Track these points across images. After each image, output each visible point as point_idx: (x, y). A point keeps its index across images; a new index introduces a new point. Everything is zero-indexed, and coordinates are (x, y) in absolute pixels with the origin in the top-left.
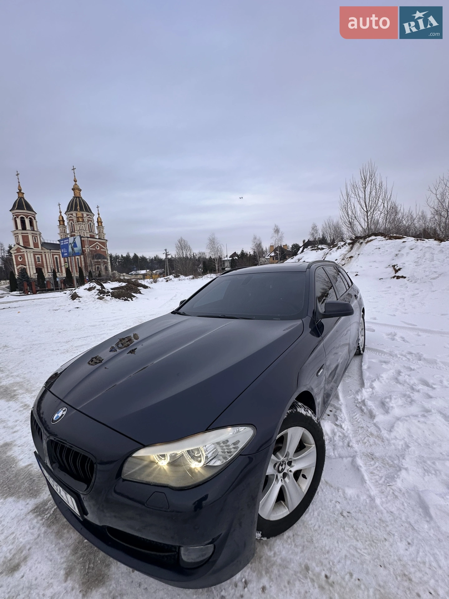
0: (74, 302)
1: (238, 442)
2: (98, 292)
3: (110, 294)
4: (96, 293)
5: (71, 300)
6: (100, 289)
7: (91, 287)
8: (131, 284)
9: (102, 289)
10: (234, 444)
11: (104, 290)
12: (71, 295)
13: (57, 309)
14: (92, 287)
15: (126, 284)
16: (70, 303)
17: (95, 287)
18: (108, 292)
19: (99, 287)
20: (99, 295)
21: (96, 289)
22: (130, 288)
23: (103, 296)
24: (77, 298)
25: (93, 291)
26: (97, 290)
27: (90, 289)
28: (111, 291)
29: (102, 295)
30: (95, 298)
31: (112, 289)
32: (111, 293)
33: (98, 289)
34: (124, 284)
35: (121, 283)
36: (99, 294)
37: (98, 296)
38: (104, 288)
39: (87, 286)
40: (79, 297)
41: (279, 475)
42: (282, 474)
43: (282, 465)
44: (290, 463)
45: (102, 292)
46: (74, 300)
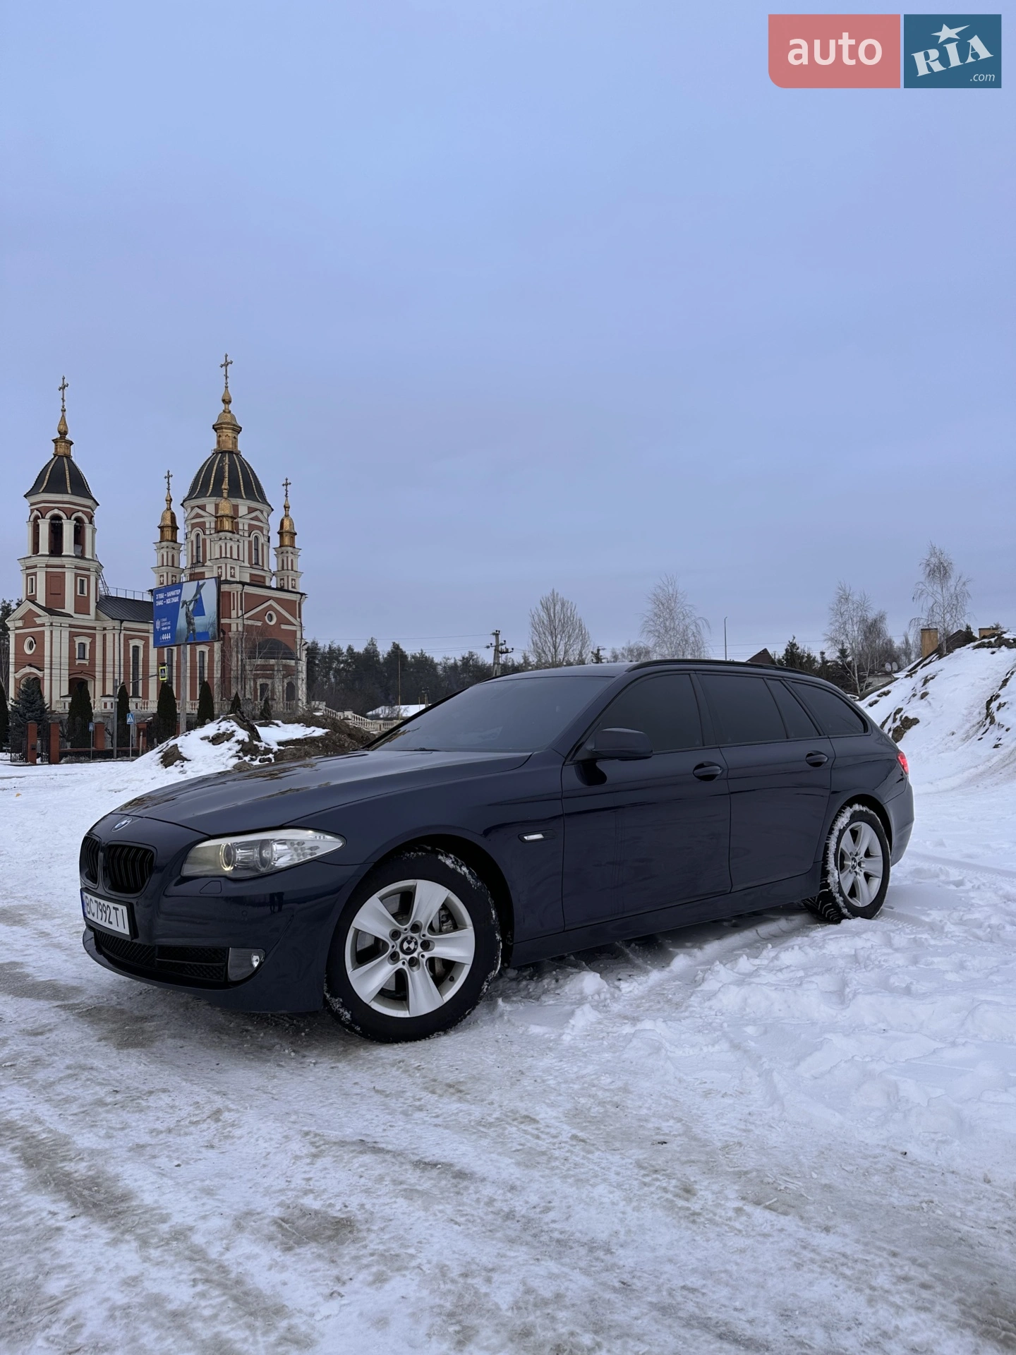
0: (168, 773)
1: (317, 848)
2: (238, 747)
3: (271, 756)
4: (233, 752)
5: (161, 766)
6: (247, 740)
7: (221, 732)
8: (342, 732)
9: (251, 740)
10: (311, 849)
11: (255, 743)
12: (162, 754)
13: (121, 787)
14: (224, 733)
15: (327, 733)
16: (156, 775)
17: (232, 734)
18: (268, 751)
19: (242, 734)
20: (240, 758)
21: (234, 739)
22: (334, 743)
23: (252, 760)
24: (178, 762)
25: (226, 745)
26: (238, 741)
27: (216, 740)
28: (275, 748)
29: (247, 759)
30: (227, 766)
31: (280, 744)
32: (275, 753)
33: (240, 738)
34: (319, 732)
35: (313, 728)
36: (241, 754)
37: (235, 761)
38: (258, 738)
39: (211, 729)
40: (184, 759)
41: (402, 955)
42: (408, 957)
43: (409, 943)
44: (426, 945)
45: (250, 749)
46: (170, 768)
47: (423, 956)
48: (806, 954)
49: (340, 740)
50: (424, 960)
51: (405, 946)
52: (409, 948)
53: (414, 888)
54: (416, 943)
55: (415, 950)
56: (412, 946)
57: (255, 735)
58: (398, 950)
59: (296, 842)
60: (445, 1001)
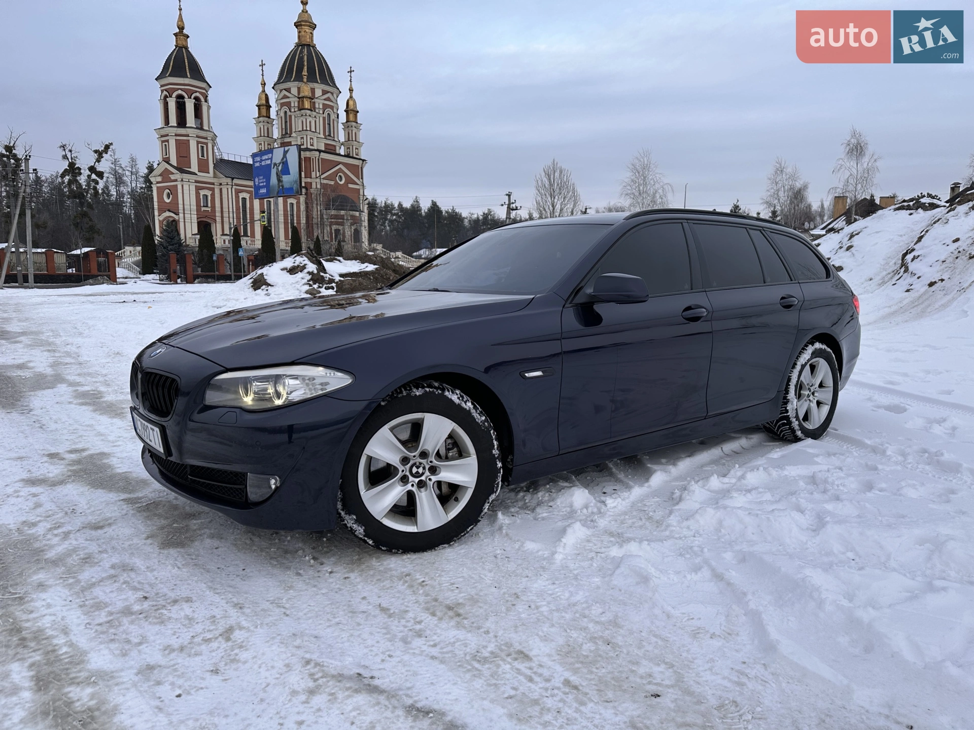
0: (256, 295)
1: (327, 384)
2: (309, 277)
3: (334, 285)
4: (305, 281)
5: (251, 289)
6: (315, 272)
7: (296, 264)
8: (388, 268)
9: (318, 272)
10: (322, 384)
11: (322, 274)
12: (252, 280)
13: (222, 305)
14: (298, 266)
15: (376, 269)
16: (248, 296)
17: (304, 267)
18: (331, 281)
19: (312, 267)
20: (310, 285)
21: (306, 271)
22: (382, 276)
23: (319, 287)
24: (264, 287)
25: (300, 275)
26: (309, 273)
27: (293, 271)
28: (337, 278)
29: (316, 286)
30: (300, 291)
31: (341, 275)
32: (337, 283)
33: (311, 270)
34: (371, 267)
35: (366, 264)
36: (311, 283)
37: (307, 288)
38: (324, 271)
39: (289, 262)
40: (269, 285)
41: (411, 478)
42: (417, 480)
43: (418, 467)
44: (433, 470)
45: (318, 279)
46: (259, 291)
47: (430, 479)
48: (770, 475)
49: (386, 274)
50: (432, 483)
51: (414, 470)
52: (417, 472)
53: (423, 420)
54: (424, 468)
55: (423, 474)
56: (421, 470)
57: (322, 269)
58: (408, 473)
59: (307, 378)
60: (450, 519)
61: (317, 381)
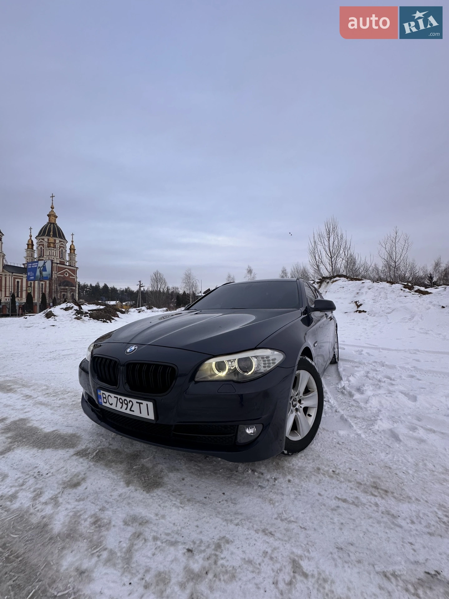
0: (49, 320)
2: (76, 312)
3: (88, 315)
4: (74, 313)
5: (46, 318)
6: (78, 309)
7: (68, 306)
9: (80, 310)
11: (82, 310)
12: (45, 314)
14: (69, 307)
15: (104, 308)
16: (44, 321)
17: (72, 307)
18: (86, 313)
19: (76, 307)
20: (76, 315)
21: (73, 309)
22: (108, 311)
23: (81, 316)
24: (53, 317)
25: (70, 311)
26: (75, 310)
27: (67, 309)
28: (89, 312)
29: (79, 315)
30: (72, 318)
32: (89, 314)
33: (76, 309)
34: (102, 307)
35: (99, 306)
36: (77, 314)
37: (75, 316)
39: (64, 306)
40: (55, 316)
42: (295, 409)
45: (80, 312)
46: (49, 319)
49: (110, 310)
50: (302, 409)
53: (299, 374)
57: (81, 308)
59: (265, 357)
60: (311, 427)
61: (270, 358)
